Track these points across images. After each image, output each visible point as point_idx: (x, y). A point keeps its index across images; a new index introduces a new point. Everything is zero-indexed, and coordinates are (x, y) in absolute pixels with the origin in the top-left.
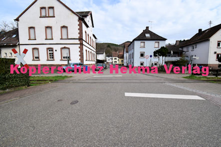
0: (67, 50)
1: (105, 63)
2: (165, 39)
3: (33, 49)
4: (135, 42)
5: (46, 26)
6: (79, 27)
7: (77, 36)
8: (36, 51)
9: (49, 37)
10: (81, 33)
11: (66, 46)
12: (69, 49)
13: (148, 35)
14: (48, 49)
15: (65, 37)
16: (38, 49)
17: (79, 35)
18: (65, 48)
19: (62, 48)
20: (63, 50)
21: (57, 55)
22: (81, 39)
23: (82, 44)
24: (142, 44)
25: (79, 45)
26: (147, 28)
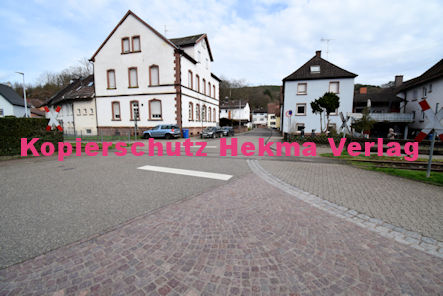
0: (157, 103)
2: (353, 76)
3: (113, 103)
4: (287, 84)
5: (130, 66)
6: (174, 65)
7: (172, 80)
8: (116, 106)
9: (133, 84)
10: (178, 74)
11: (157, 97)
12: (160, 101)
13: (315, 69)
14: (132, 102)
15: (154, 83)
16: (118, 103)
17: (175, 79)
18: (154, 100)
19: (151, 101)
20: (153, 104)
21: (144, 112)
22: (178, 85)
23: (179, 94)
24: (302, 88)
25: (175, 96)
26: (319, 53)
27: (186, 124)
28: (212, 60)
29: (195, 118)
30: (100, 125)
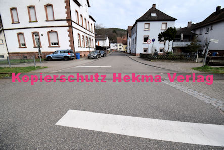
0: (54, 34)
1: (109, 49)
2: (174, 20)
3: (19, 34)
4: (138, 24)
5: (29, 5)
6: (65, 5)
7: (65, 16)
8: (21, 37)
9: (33, 19)
10: (69, 12)
11: (53, 29)
12: (56, 32)
13: (154, 15)
14: (34, 33)
15: (50, 18)
16: (22, 34)
17: (66, 15)
18: (51, 32)
19: (49, 33)
20: (51, 35)
21: (44, 41)
22: (69, 20)
23: (70, 27)
24: (147, 26)
25: (68, 28)
26: (154, 5)
27: (77, 49)
28: (89, 6)
29: (82, 46)
30: (9, 52)
